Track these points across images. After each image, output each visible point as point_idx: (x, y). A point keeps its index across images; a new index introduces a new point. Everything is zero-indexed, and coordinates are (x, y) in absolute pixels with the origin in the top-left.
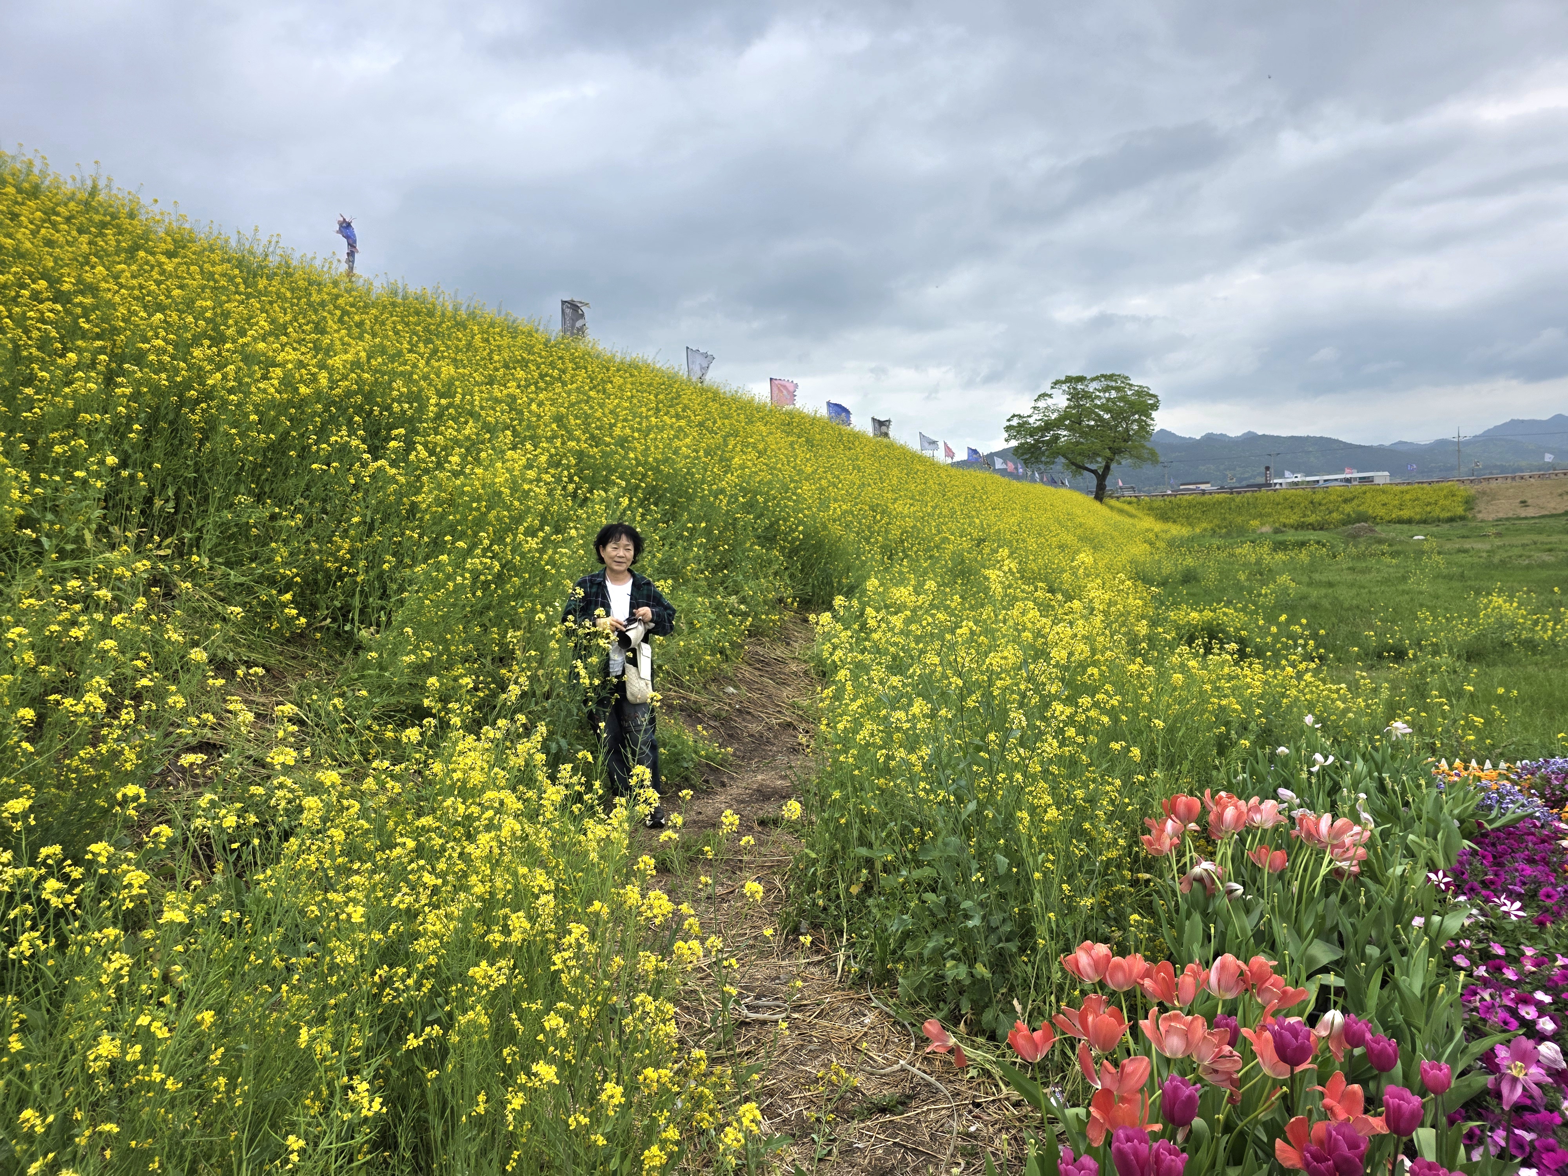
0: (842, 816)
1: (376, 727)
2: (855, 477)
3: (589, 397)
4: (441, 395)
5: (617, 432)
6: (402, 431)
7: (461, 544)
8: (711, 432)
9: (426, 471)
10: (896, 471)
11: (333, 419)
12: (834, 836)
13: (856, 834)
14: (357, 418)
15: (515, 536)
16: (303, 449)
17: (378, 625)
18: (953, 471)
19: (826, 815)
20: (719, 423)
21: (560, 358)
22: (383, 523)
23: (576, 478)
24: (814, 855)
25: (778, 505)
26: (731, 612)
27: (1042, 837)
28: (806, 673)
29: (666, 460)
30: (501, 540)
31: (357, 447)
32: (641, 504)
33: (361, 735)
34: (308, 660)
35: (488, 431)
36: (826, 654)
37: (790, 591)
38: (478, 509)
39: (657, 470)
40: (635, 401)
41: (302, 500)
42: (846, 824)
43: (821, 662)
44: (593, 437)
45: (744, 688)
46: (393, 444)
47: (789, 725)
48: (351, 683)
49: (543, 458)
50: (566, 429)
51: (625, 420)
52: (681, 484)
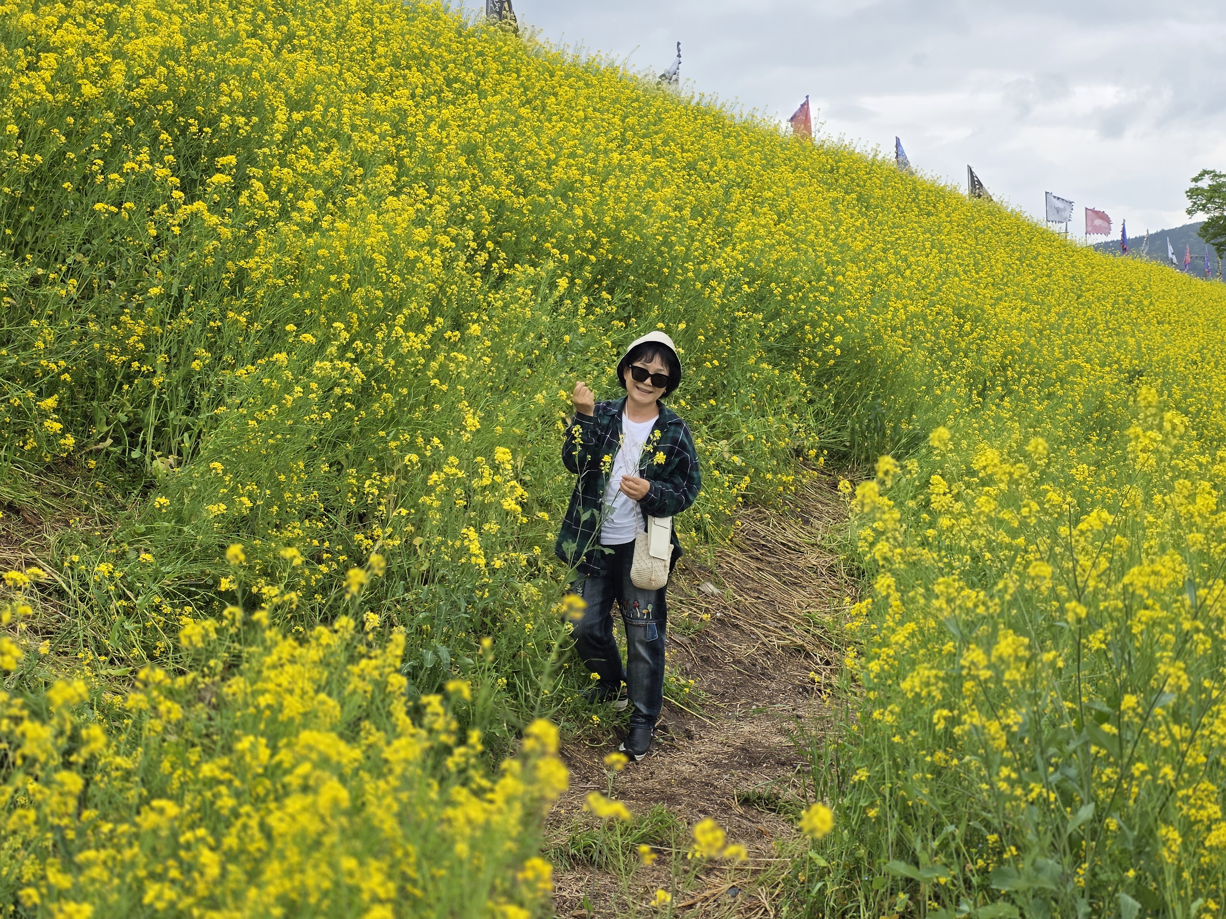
0: (872, 805)
1: (168, 609)
2: (934, 261)
3: (520, 117)
4: (293, 105)
5: (558, 173)
6: (231, 159)
7: (308, 338)
8: (707, 179)
9: (264, 222)
10: (1001, 254)
11: (130, 134)
12: (857, 835)
13: (892, 836)
14: (164, 136)
15: (390, 328)
16: (85, 178)
17: (180, 454)
18: (1098, 257)
19: (846, 802)
20: (720, 164)
21: (480, 54)
22: (195, 298)
23: (490, 245)
24: (822, 862)
25: (804, 299)
26: (717, 466)
27: (1201, 871)
28: (832, 570)
29: (632, 221)
30: (369, 335)
31: (165, 179)
32: (588, 289)
33: (145, 618)
34: (76, 500)
35: (361, 165)
36: (863, 546)
37: (814, 438)
38: (338, 285)
39: (615, 236)
40: (589, 125)
41: (79, 257)
42: (878, 818)
43: (854, 557)
44: (520, 180)
45: (730, 588)
46: (218, 178)
47: (800, 650)
48: (135, 539)
49: (440, 211)
50: (479, 163)
51: (573, 155)
52: (652, 260)
